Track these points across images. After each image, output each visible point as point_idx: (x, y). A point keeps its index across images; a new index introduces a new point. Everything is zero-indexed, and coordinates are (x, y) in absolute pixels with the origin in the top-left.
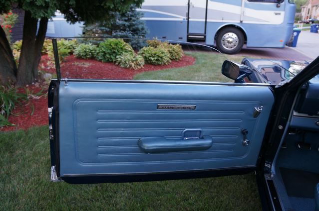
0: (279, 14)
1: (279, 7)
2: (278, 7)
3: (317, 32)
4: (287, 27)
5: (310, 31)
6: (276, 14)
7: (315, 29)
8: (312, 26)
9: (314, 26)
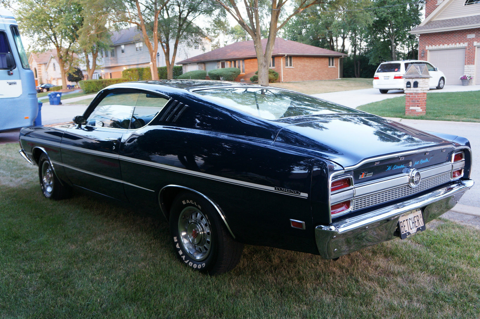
0: (15, 83)
1: (12, 74)
2: (9, 74)
3: (60, 103)
4: (30, 98)
5: (49, 103)
6: (10, 84)
7: (56, 99)
8: (50, 96)
9: (53, 95)
